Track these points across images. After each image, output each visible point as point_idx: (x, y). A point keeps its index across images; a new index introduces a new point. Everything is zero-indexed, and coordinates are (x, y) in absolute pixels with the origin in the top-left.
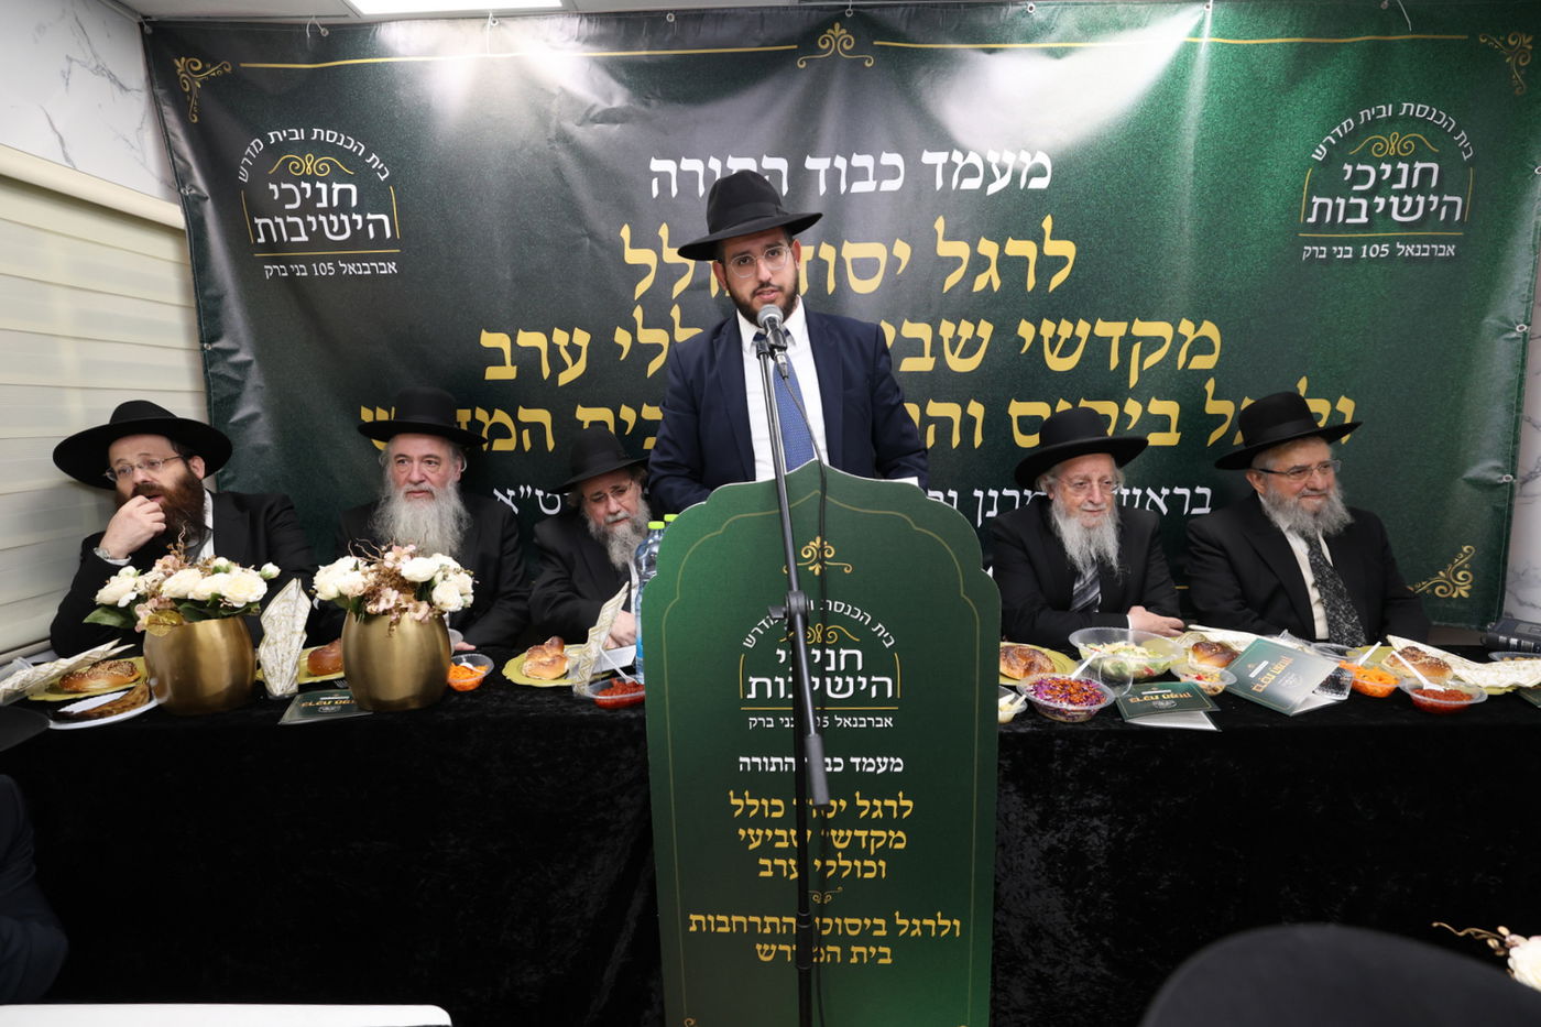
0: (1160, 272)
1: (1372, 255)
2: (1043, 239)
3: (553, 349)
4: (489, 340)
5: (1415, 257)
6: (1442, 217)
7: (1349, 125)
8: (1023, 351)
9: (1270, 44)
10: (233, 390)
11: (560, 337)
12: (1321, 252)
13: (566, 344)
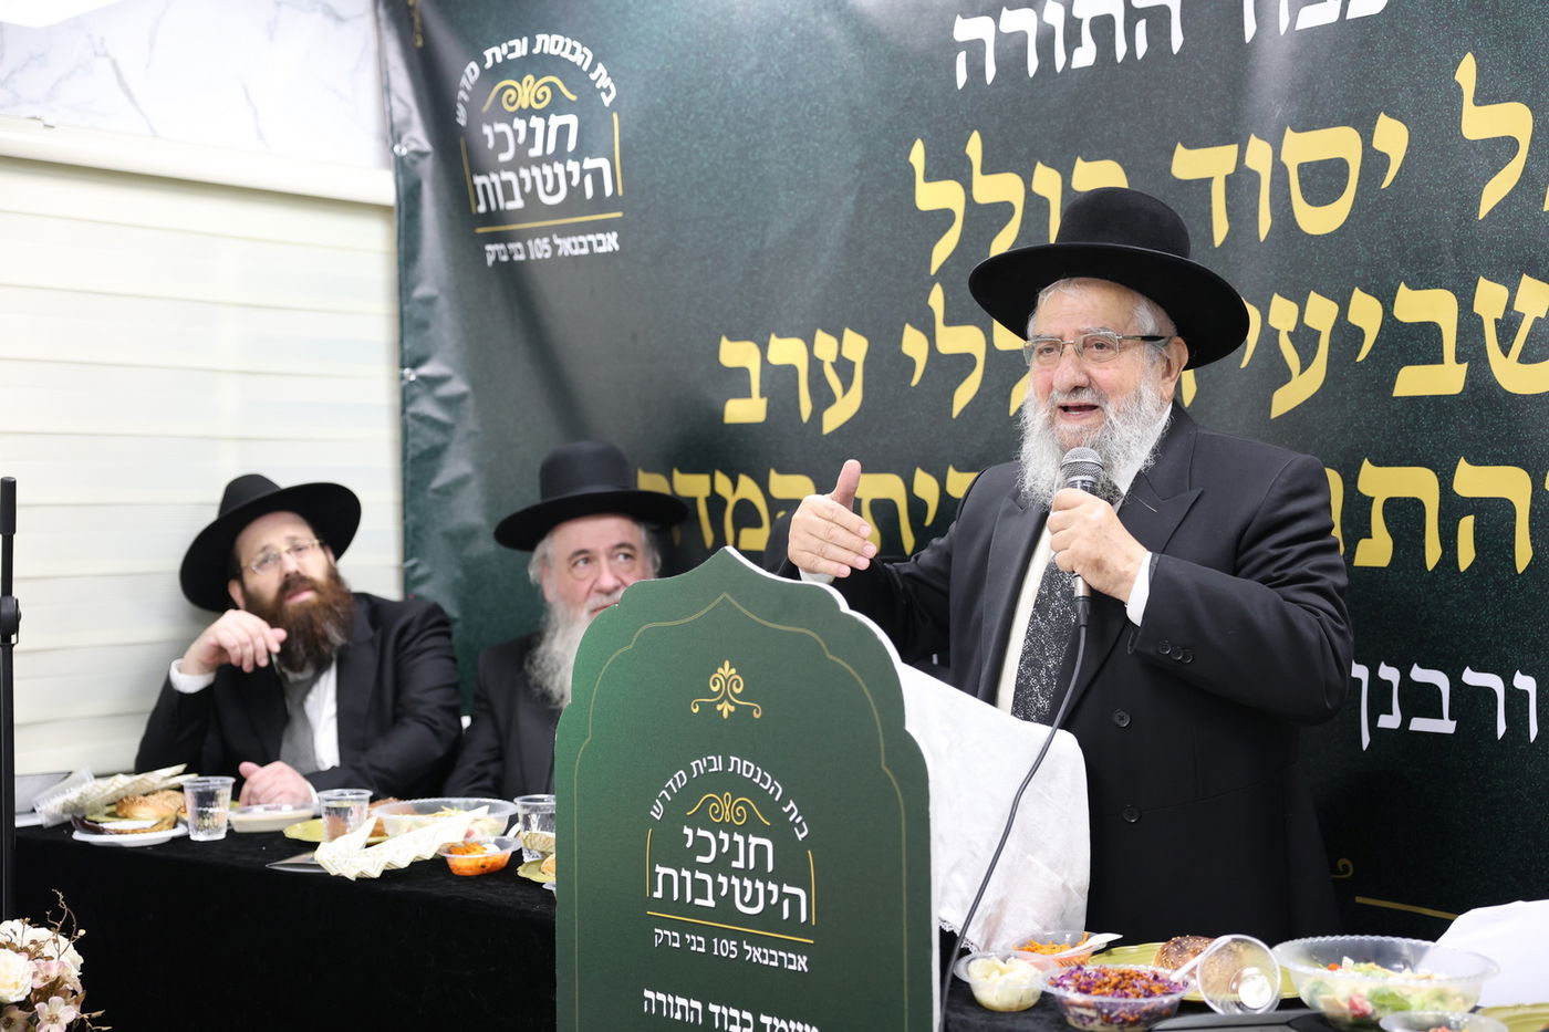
3: (815, 365)
4: (731, 354)
10: (438, 439)
11: (825, 346)
13: (834, 359)
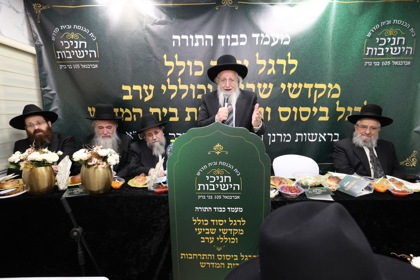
0: (322, 69)
1: (385, 65)
2: (288, 59)
3: (143, 90)
4: (124, 88)
5: (398, 65)
6: (406, 53)
7: (378, 26)
8: (282, 92)
9: (354, 3)
10: (50, 102)
11: (145, 87)
12: (370, 64)
13: (147, 89)
